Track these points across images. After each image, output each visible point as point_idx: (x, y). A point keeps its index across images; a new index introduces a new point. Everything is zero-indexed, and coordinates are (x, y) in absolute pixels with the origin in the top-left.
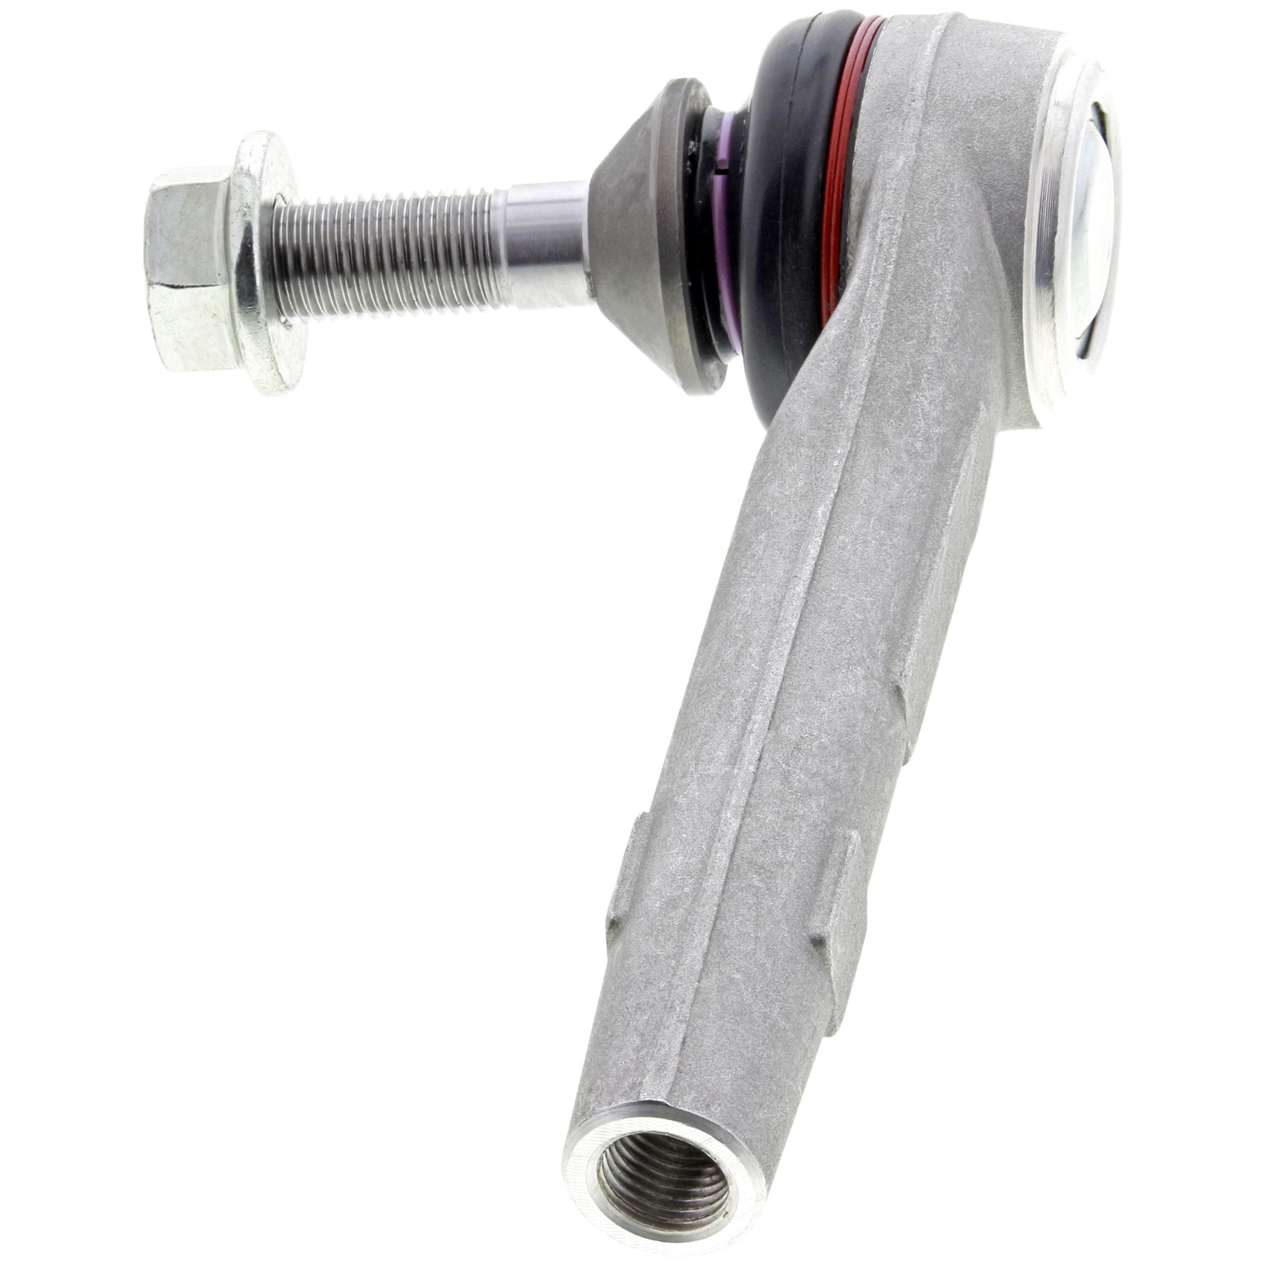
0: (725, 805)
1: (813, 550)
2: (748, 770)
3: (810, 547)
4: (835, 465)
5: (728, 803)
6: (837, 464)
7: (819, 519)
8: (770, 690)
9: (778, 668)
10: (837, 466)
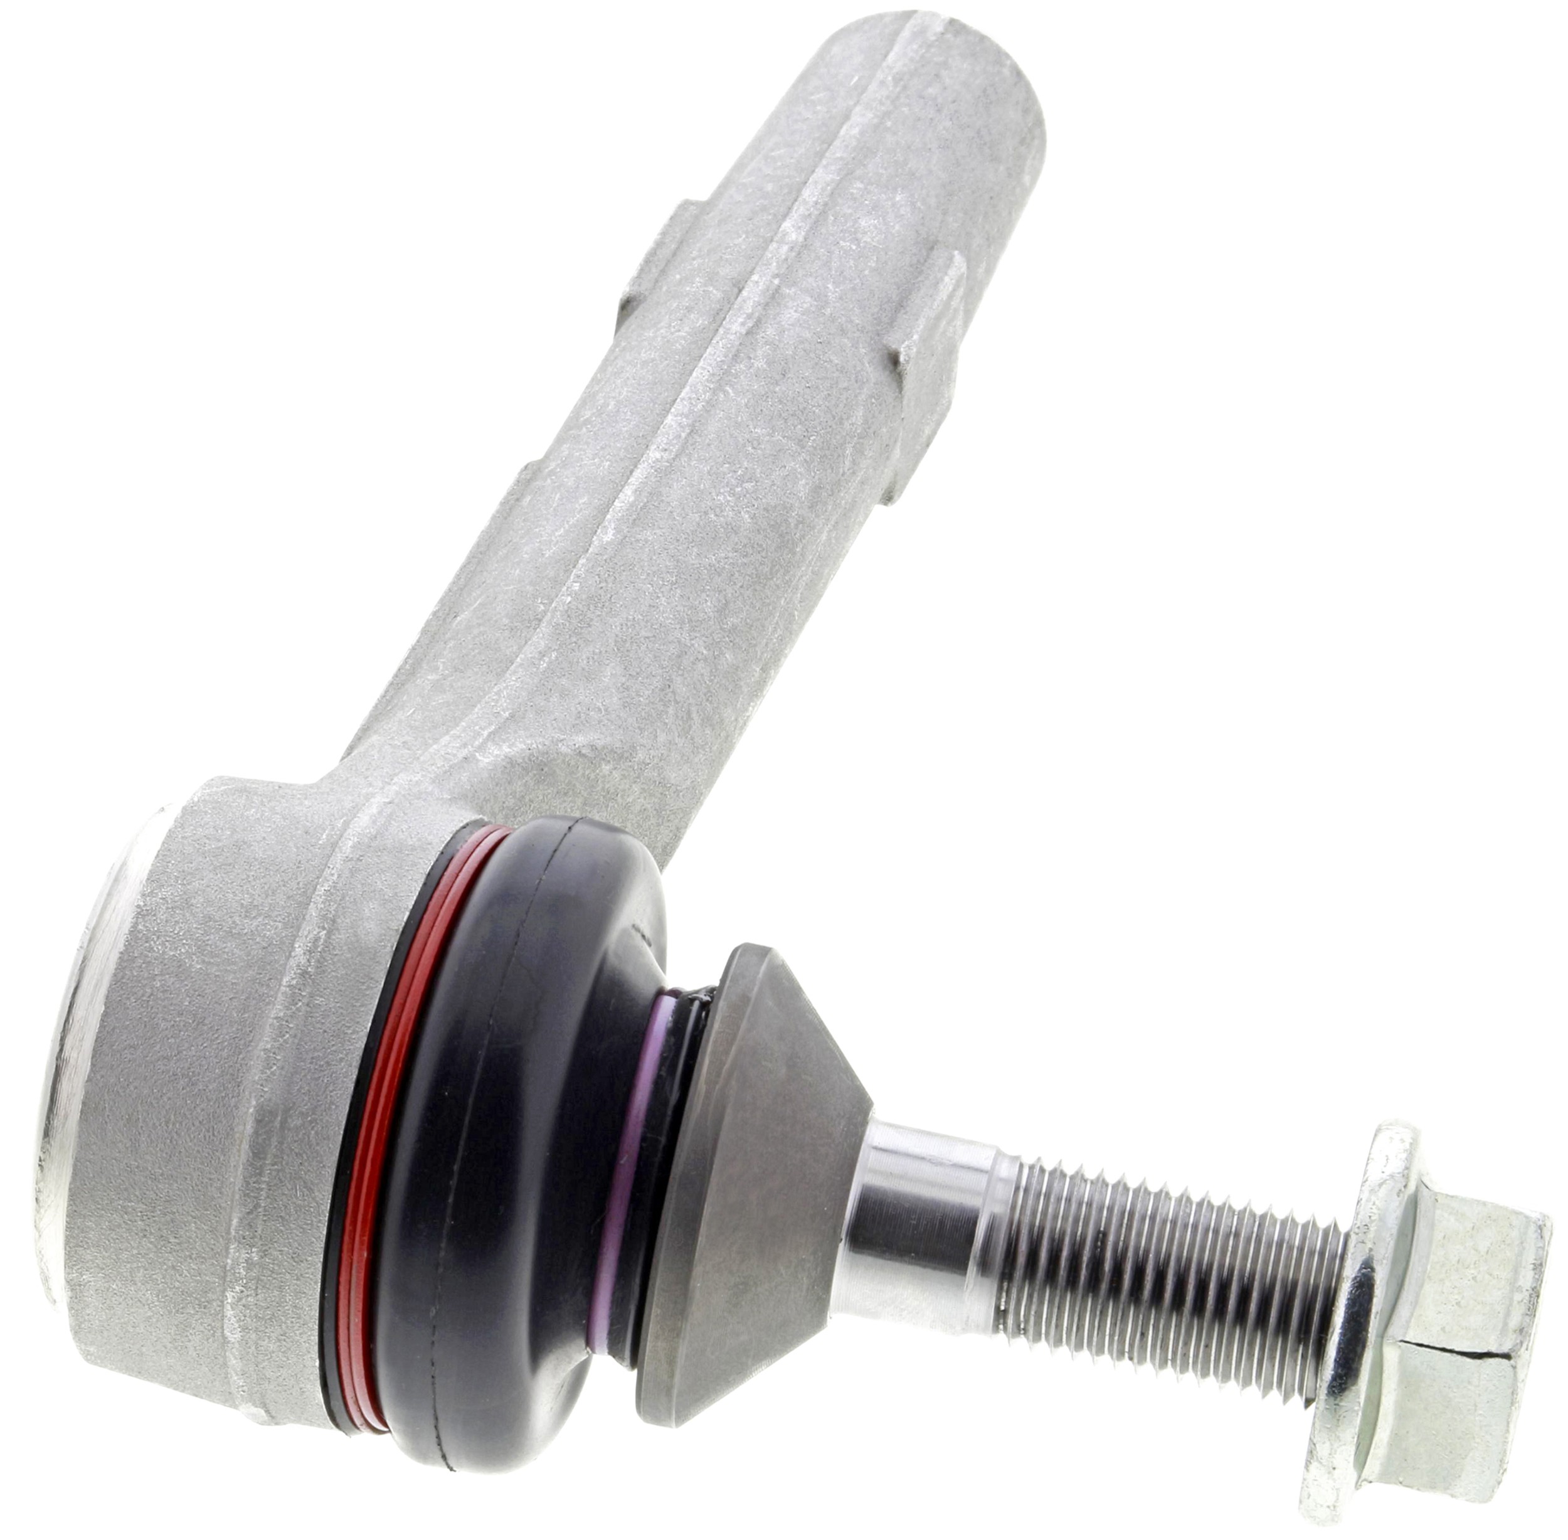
0: (796, 249)
1: (628, 494)
2: (760, 276)
3: (632, 499)
4: (578, 584)
5: (792, 249)
6: (575, 584)
7: (613, 527)
8: (714, 354)
9: (700, 374)
10: (576, 582)
